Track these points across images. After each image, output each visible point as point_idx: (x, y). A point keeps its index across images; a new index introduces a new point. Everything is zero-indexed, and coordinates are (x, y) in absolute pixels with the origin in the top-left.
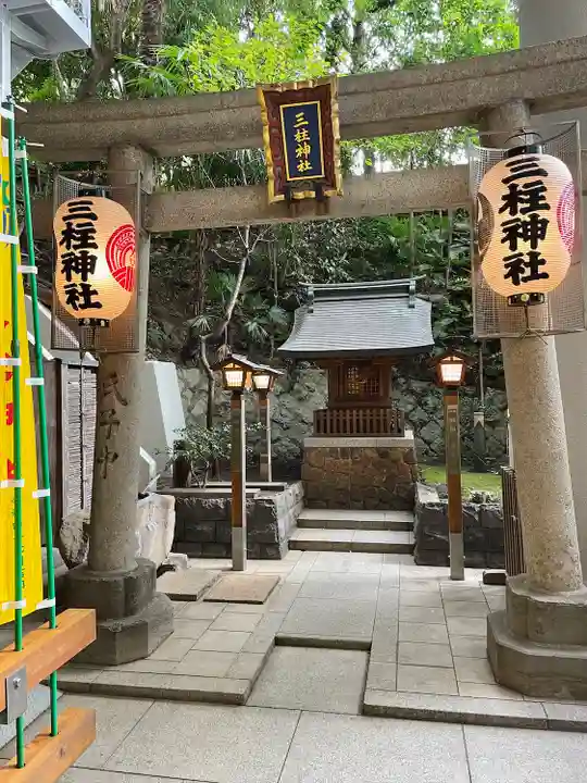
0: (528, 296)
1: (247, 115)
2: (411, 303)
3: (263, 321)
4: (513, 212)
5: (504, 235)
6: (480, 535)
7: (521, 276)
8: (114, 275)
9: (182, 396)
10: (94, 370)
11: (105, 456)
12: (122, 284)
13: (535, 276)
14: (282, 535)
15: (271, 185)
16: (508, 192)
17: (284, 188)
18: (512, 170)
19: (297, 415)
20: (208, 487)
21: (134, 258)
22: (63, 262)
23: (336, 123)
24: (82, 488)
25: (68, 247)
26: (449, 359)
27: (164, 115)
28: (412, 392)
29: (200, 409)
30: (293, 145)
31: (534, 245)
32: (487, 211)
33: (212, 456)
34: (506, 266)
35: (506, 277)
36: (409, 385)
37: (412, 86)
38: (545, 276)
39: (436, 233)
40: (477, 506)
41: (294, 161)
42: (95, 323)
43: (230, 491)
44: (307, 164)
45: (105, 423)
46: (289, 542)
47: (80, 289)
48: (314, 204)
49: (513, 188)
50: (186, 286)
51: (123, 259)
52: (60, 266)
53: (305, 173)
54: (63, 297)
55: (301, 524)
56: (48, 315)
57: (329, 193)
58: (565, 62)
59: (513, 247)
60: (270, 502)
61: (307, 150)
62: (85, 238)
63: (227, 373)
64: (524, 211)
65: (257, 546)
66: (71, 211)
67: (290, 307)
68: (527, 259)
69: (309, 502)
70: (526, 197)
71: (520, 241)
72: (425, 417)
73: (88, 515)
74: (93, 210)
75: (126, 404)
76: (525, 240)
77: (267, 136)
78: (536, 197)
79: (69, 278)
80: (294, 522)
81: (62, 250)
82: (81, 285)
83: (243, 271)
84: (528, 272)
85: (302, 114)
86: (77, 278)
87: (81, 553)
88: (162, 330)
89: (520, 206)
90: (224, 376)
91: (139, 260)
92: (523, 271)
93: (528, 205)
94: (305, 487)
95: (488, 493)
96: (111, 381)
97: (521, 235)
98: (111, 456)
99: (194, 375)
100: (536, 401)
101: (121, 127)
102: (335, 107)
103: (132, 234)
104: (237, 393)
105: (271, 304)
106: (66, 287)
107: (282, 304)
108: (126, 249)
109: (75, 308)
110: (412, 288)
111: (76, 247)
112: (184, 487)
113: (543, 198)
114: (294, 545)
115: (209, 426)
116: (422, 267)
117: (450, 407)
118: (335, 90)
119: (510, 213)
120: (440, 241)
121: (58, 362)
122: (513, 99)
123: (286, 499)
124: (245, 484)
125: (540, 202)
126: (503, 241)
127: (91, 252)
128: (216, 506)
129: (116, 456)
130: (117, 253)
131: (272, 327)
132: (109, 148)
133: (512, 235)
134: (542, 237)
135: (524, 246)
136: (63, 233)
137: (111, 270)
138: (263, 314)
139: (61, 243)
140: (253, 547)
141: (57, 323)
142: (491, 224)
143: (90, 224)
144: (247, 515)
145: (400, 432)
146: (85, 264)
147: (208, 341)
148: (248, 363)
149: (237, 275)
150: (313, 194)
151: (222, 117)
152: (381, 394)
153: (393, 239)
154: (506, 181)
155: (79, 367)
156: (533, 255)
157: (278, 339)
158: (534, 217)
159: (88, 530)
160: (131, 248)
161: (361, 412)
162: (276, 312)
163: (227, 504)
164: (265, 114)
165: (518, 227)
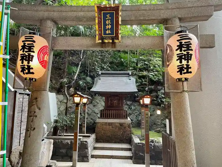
0: (184, 79)
1: (90, 14)
2: (130, 78)
3: (85, 81)
4: (181, 51)
5: (178, 58)
6: (154, 154)
7: (183, 72)
8: (40, 63)
9: (57, 104)
10: (28, 95)
11: (30, 129)
12: (43, 66)
13: (188, 72)
14: (89, 153)
15: (97, 37)
16: (179, 44)
17: (102, 38)
18: (180, 37)
19: (93, 111)
20: (65, 136)
21: (47, 57)
22: (21, 57)
23: (120, 19)
24: (20, 136)
25: (23, 52)
26: (146, 96)
27: (61, 11)
28: (128, 105)
29: (63, 108)
30: (105, 25)
31: (188, 62)
32: (171, 50)
33: (66, 125)
34: (178, 68)
35: (178, 72)
36: (126, 103)
37: (144, 10)
38: (191, 72)
39: (134, 59)
40: (153, 144)
41: (105, 30)
42: (31, 79)
43: (73, 137)
44: (109, 31)
45: (31, 116)
46: (91, 155)
47: (26, 67)
48: (111, 44)
49: (181, 43)
50: (60, 69)
51: (43, 58)
52: (19, 58)
53: (109, 34)
54: (19, 69)
55: (95, 148)
56: (13, 75)
57: (116, 41)
58: (191, 7)
59: (181, 62)
60: (86, 142)
61: (110, 27)
62: (30, 48)
63: (75, 98)
64: (184, 51)
65: (81, 157)
66: (25, 39)
67: (93, 78)
68: (185, 66)
69: (97, 140)
70: (185, 46)
71: (183, 60)
72: (131, 112)
73: (22, 149)
74: (34, 39)
75: (40, 109)
76: (185, 60)
77: (97, 21)
78: (188, 46)
79: (22, 63)
80: (93, 148)
81: (21, 52)
82: (27, 65)
83: (80, 66)
84: (185, 71)
85: (109, 15)
86: (25, 63)
87: (18, 163)
88: (52, 82)
89: (183, 49)
90: (74, 99)
91: (49, 58)
92: (184, 70)
93: (186, 49)
94: (96, 136)
95: (156, 139)
96: (35, 101)
97: (183, 59)
98: (32, 129)
99: (61, 97)
100: (183, 113)
101: (46, 14)
102: (120, 13)
103: (48, 49)
104: (78, 105)
105: (87, 76)
106: (21, 66)
107: (91, 76)
108: (44, 54)
109: (24, 74)
110: (130, 74)
111: (26, 52)
112: (56, 136)
113: (191, 47)
114: (93, 156)
115: (66, 114)
116: (131, 68)
117: (142, 110)
118: (120, 8)
119: (180, 51)
120: (135, 61)
121: (16, 92)
122: (175, 17)
123: (91, 140)
124: (78, 134)
125: (190, 48)
126: (177, 60)
127: (32, 54)
128: (68, 143)
129: (34, 129)
130: (42, 55)
131: (87, 83)
132: (41, 20)
133: (180, 58)
134: (190, 60)
135: (184, 62)
136: (22, 46)
137: (39, 61)
138: (84, 79)
139: (21, 50)
140: (80, 158)
141: (16, 78)
142: (173, 54)
143: (33, 44)
144: (78, 146)
145: (127, 118)
146: (29, 58)
147: (67, 87)
148: (82, 95)
149: (78, 67)
150: (111, 41)
151: (81, 14)
152: (120, 105)
153: (122, 60)
154: (178, 41)
155: (23, 94)
156: (188, 65)
157: (88, 87)
158: (188, 53)
159: (21, 155)
160: (47, 54)
161: (115, 111)
162: (89, 79)
163: (71, 142)
164: (97, 14)
165: (182, 56)
